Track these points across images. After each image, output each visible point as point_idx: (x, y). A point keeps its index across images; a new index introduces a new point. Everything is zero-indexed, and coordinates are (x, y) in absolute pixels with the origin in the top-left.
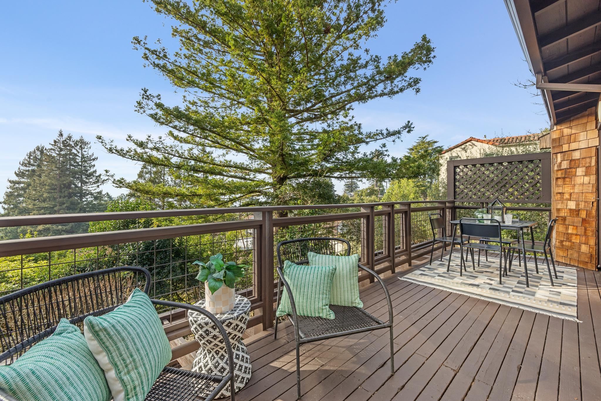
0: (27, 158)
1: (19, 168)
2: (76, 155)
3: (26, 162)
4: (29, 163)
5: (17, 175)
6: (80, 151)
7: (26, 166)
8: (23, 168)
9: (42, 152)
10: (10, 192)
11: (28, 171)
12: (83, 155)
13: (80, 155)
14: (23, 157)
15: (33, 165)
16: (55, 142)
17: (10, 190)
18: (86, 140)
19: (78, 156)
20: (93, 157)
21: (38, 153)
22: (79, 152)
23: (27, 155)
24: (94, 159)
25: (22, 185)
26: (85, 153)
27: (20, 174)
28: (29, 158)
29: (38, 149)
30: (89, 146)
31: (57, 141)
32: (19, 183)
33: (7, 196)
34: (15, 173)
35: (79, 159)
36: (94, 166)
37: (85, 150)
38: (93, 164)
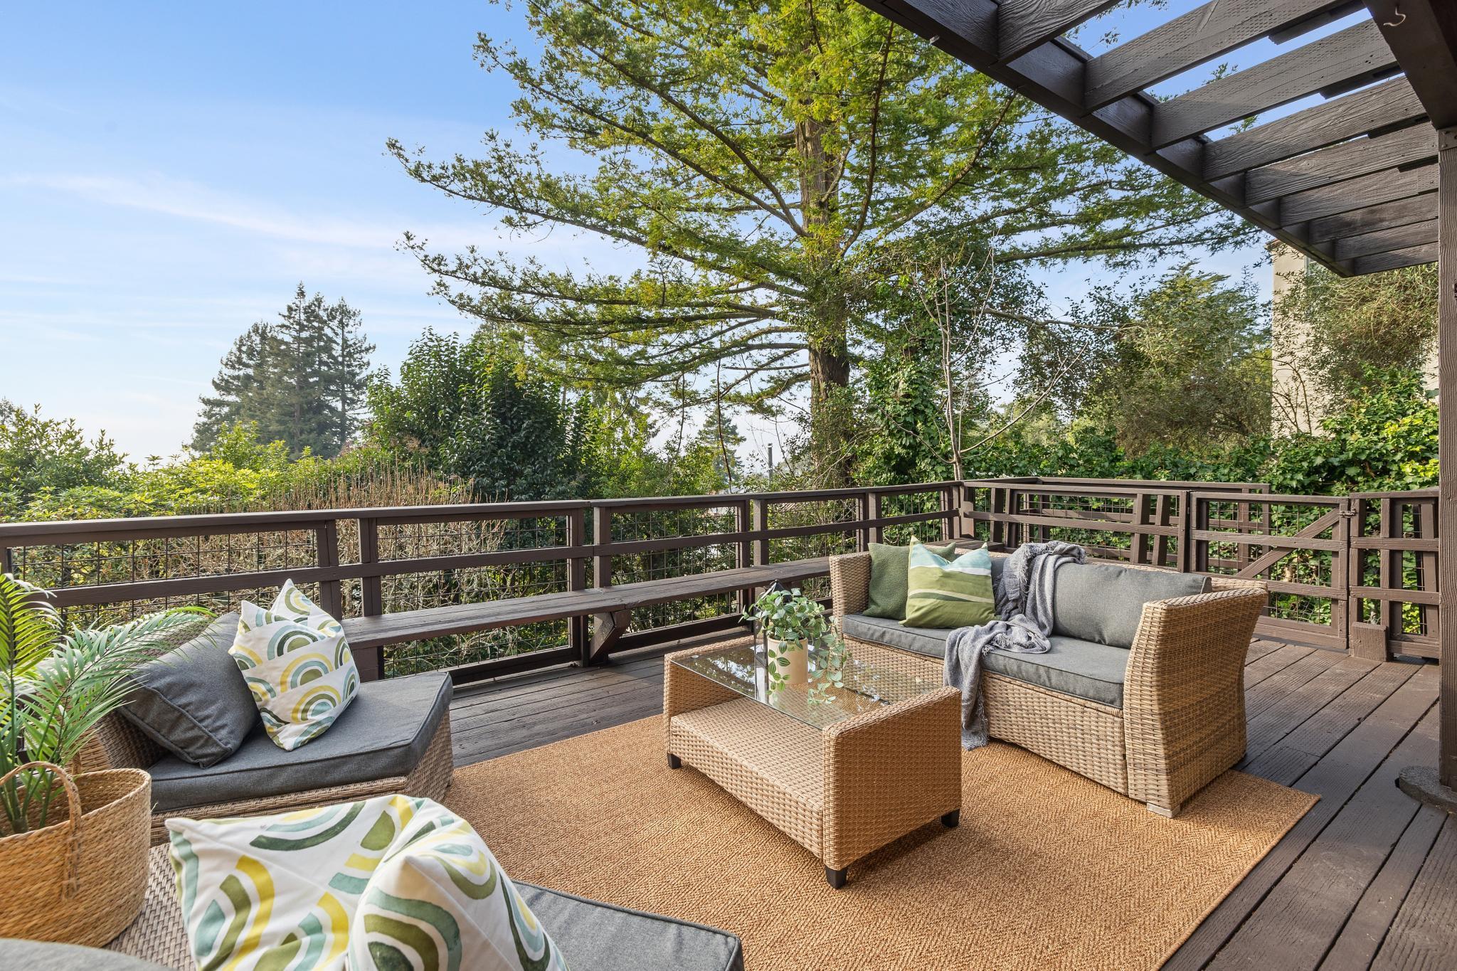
0: (235, 350)
1: (220, 372)
2: (331, 340)
3: (233, 358)
4: (239, 361)
5: (217, 386)
6: (339, 331)
7: (233, 367)
8: (228, 372)
9: (263, 337)
10: (205, 424)
11: (237, 378)
12: (345, 341)
13: (340, 341)
14: (227, 347)
15: (247, 366)
16: (290, 309)
17: (204, 419)
18: (351, 307)
19: (335, 342)
20: (366, 345)
21: (257, 339)
22: (337, 334)
23: (236, 343)
24: (367, 350)
25: (226, 409)
26: (349, 336)
27: (223, 385)
28: (239, 350)
29: (256, 330)
30: (358, 319)
31: (294, 307)
32: (220, 404)
33: (198, 431)
34: (214, 382)
35: (337, 351)
36: (368, 364)
37: (349, 328)
38: (365, 360)
